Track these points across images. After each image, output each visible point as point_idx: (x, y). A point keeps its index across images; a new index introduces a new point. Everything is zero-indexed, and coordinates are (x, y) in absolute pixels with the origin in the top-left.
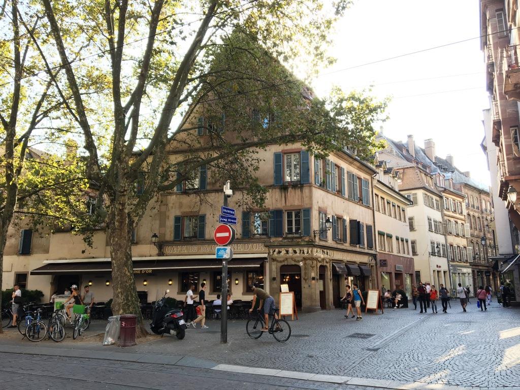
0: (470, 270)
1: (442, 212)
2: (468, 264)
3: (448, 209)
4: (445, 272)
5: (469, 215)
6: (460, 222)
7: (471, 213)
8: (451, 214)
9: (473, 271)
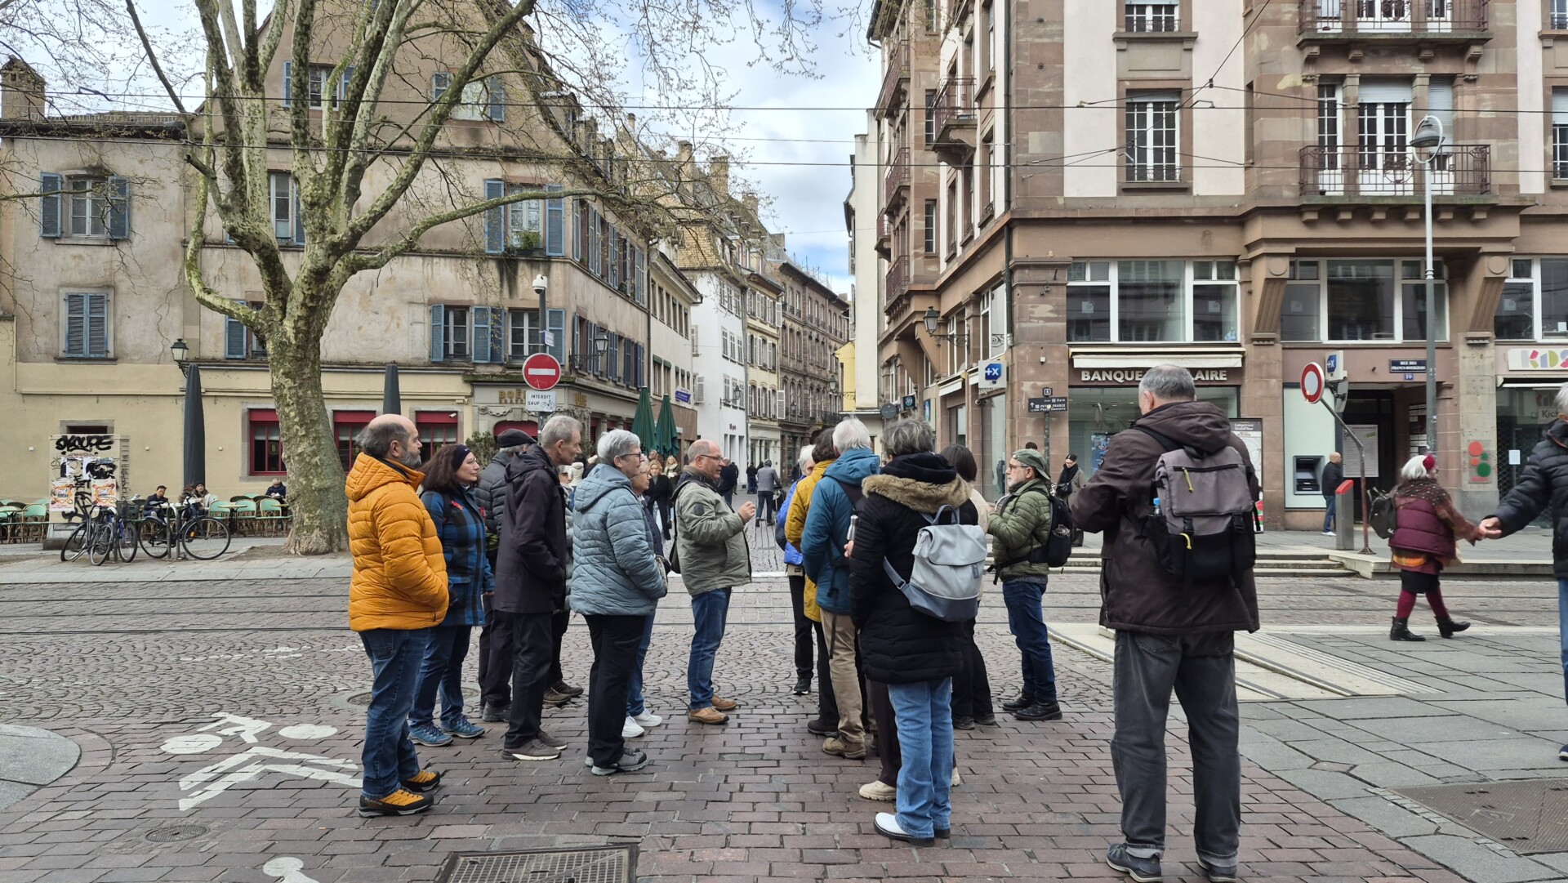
0: (777, 436)
1: (743, 319)
2: (776, 424)
3: (753, 315)
4: (741, 438)
5: (784, 327)
6: (770, 341)
7: (789, 323)
8: (757, 324)
9: (783, 437)
